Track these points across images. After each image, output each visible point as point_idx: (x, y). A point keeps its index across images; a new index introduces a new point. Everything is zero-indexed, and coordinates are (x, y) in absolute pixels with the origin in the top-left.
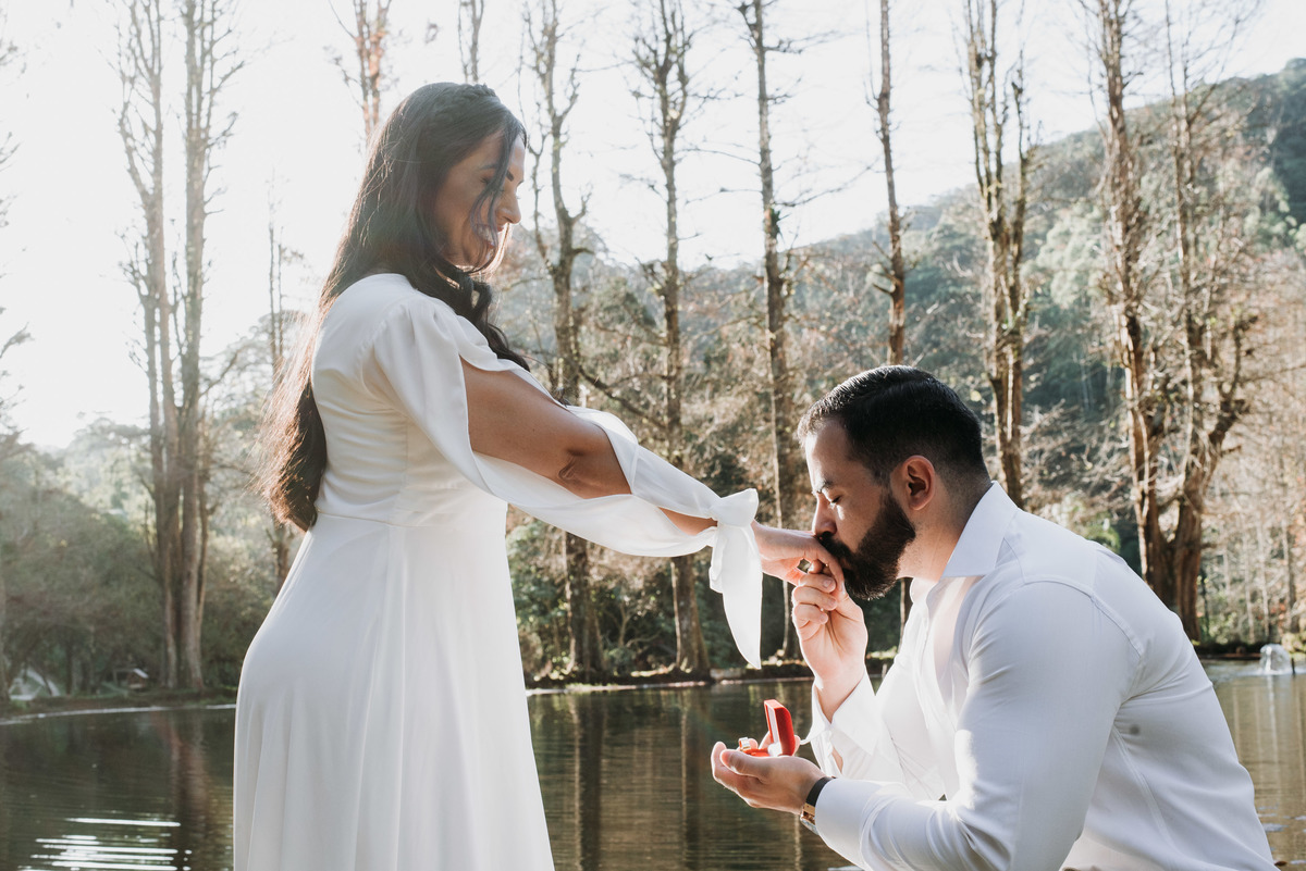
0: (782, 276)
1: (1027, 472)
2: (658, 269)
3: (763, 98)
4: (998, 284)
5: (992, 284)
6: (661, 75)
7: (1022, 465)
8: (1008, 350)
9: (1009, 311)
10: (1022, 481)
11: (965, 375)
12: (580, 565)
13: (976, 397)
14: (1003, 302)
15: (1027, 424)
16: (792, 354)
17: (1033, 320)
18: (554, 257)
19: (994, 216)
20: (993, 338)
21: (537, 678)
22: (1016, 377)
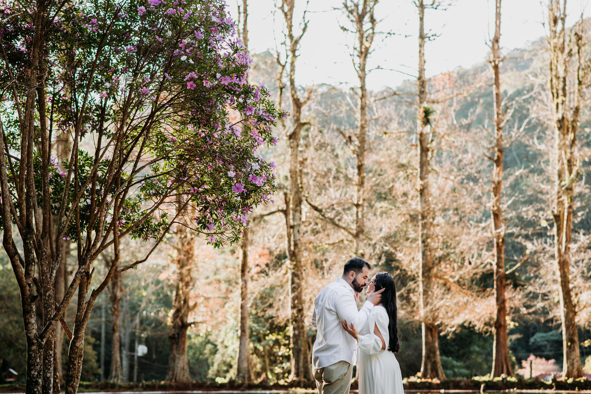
0: (429, 146)
1: (574, 271)
2: (354, 138)
3: (422, 37)
4: (560, 156)
5: (557, 157)
6: (360, 18)
7: (571, 268)
8: (565, 199)
9: (567, 173)
10: (570, 277)
11: (538, 210)
12: (300, 316)
13: (544, 224)
14: (563, 169)
15: (575, 241)
16: (433, 190)
17: (581, 179)
18: (291, 129)
19: (560, 116)
20: (556, 188)
21: (271, 384)
22: (569, 213)
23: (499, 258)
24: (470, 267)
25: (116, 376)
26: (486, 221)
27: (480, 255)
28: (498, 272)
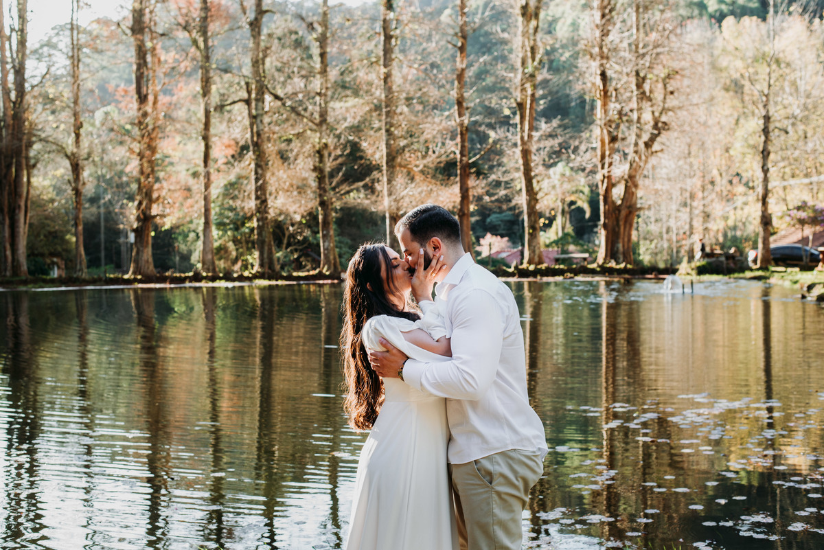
0: (392, 33)
1: (536, 159)
2: (316, 25)
4: (523, 42)
5: (520, 44)
7: (533, 156)
8: (528, 86)
9: (530, 61)
10: (532, 165)
11: (501, 98)
12: (263, 207)
13: (507, 112)
14: (526, 55)
15: (537, 129)
16: (397, 79)
17: (544, 67)
18: (251, 15)
19: (524, 2)
20: (519, 76)
21: (235, 275)
22: (532, 101)
23: (463, 147)
24: (434, 156)
25: (81, 270)
26: (449, 110)
27: (443, 144)
28: (461, 161)
